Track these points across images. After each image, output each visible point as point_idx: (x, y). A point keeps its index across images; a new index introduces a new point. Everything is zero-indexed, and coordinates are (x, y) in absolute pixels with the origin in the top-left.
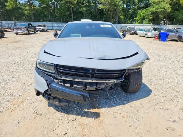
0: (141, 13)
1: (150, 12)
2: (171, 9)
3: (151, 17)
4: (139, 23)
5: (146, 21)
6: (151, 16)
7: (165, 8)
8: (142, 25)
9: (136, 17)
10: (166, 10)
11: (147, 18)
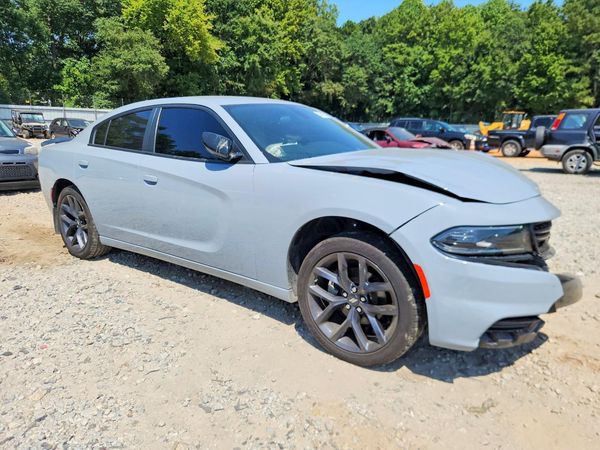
0: (76, 68)
1: (108, 71)
2: (168, 67)
3: (113, 87)
4: (77, 103)
5: (99, 97)
6: (113, 84)
7: (152, 64)
8: (87, 109)
9: (59, 81)
10: (155, 68)
11: (100, 88)
